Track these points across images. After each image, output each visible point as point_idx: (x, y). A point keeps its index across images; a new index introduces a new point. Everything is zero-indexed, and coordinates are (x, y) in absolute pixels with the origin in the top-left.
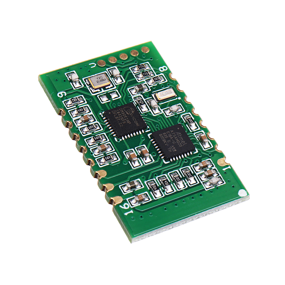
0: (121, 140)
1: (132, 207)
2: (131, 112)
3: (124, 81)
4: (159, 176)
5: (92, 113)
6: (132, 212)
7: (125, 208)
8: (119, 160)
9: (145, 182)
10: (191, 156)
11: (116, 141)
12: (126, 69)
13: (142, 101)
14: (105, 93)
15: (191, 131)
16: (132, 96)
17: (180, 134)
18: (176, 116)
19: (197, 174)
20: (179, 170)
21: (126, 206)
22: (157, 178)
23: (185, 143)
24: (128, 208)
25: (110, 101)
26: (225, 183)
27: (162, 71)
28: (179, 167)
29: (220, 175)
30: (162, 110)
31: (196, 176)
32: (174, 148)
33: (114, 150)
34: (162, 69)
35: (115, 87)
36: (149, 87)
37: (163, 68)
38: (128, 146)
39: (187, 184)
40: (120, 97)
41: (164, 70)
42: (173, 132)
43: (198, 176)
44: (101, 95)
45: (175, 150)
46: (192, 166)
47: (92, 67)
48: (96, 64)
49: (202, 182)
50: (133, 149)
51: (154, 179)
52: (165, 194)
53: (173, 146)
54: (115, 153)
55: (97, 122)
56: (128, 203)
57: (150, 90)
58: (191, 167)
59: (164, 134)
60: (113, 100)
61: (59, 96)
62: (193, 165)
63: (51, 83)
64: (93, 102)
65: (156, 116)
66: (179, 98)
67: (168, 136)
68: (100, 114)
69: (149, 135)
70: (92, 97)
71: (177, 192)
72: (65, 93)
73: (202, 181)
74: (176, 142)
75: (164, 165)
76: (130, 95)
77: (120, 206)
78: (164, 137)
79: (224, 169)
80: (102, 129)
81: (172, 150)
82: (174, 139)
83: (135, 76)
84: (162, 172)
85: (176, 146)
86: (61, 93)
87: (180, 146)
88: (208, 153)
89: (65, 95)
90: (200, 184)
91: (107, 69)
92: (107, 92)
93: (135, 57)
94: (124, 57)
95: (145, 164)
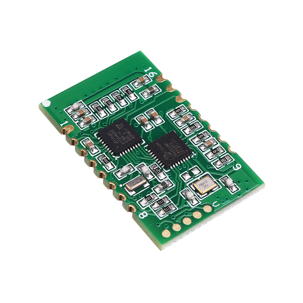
1: (147, 75)
2: (167, 155)
3: (180, 193)
4: (127, 106)
5: (204, 154)
7: (152, 73)
8: (167, 114)
9: (139, 98)
12: (182, 207)
13: (158, 172)
14: (196, 176)
15: (104, 153)
16: (169, 179)
17: (114, 142)
18: (121, 167)
19: (92, 114)
20: (110, 114)
21: (151, 75)
22: (129, 103)
23: (109, 134)
24: (150, 74)
25: (190, 169)
26: (64, 110)
27: (144, 212)
28: (110, 117)
29: (70, 116)
30: (136, 170)
31: (92, 112)
32: (118, 127)
33: (174, 122)
34: (145, 214)
35: (187, 185)
36: (154, 192)
37: (144, 216)
38: (162, 128)
39: (100, 103)
40: (180, 175)
41: (142, 214)
42: (122, 142)
43: (91, 112)
44: (200, 174)
45: (117, 126)
47: (217, 202)
48: (213, 206)
49: (87, 107)
50: (157, 126)
51: (131, 102)
52: (119, 91)
53: (120, 129)
54: (172, 120)
55: (197, 146)
56: (151, 78)
57: (152, 189)
58: (99, 119)
59: (130, 140)
60: (186, 171)
61: (239, 165)
62: (97, 122)
63: (251, 178)
64: (205, 165)
65: (141, 162)
66: (121, 186)
67: (126, 138)
68: (195, 154)
69: (144, 142)
70: (208, 170)
71: (108, 95)
72: (235, 170)
74: (117, 134)
76: (171, 179)
77: (157, 74)
78: (130, 137)
79: (66, 122)
80: (190, 139)
81: (120, 125)
82: (120, 137)
83: (171, 201)
84: (125, 109)
85: (116, 130)
86: (238, 168)
87: (112, 131)
88: (84, 135)
89: (233, 167)
90: (88, 105)
91: (200, 203)
92: (194, 178)
93: (175, 223)
94: (187, 221)
95: (143, 114)
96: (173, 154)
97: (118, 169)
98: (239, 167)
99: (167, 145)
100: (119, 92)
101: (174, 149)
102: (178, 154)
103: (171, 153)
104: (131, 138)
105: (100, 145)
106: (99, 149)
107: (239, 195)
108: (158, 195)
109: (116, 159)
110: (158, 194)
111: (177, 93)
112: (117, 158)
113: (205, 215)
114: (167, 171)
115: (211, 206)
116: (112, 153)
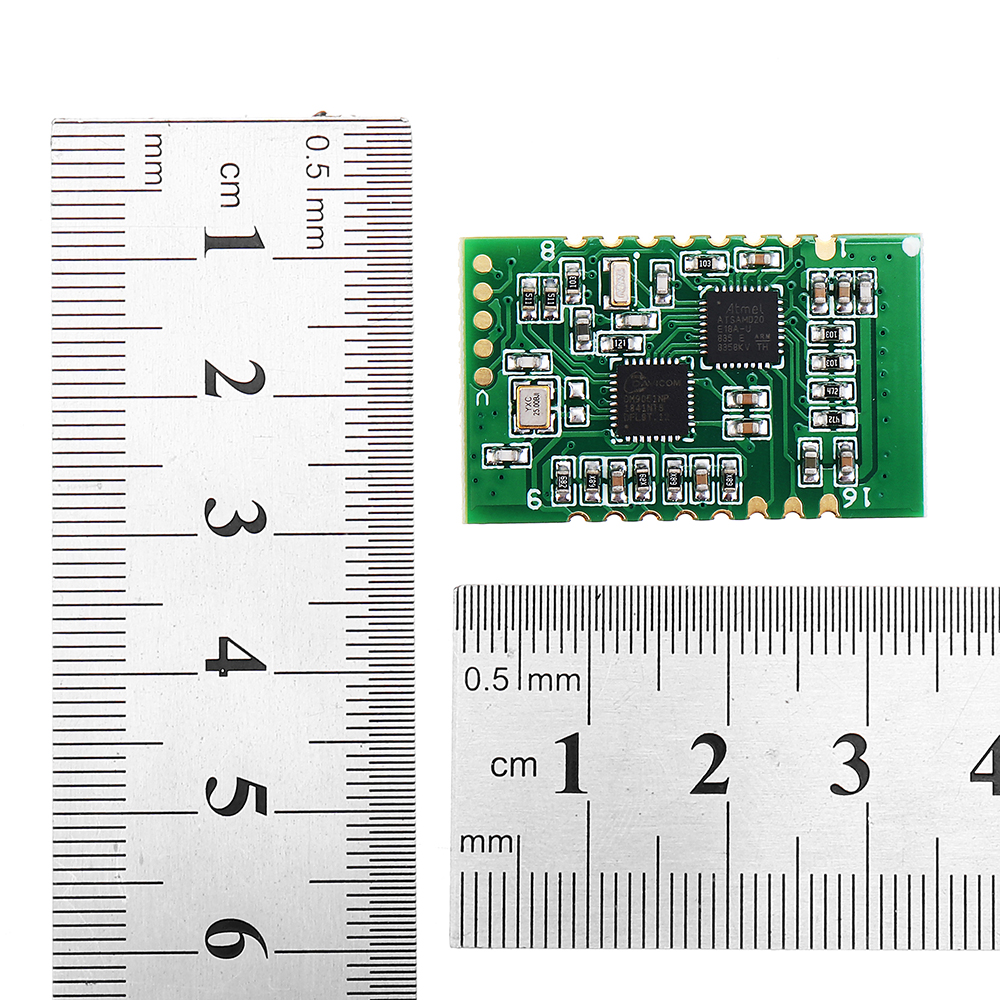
0: (693, 430)
1: (856, 485)
2: (642, 381)
3: (550, 351)
4: (808, 394)
5: (605, 460)
6: (866, 490)
7: (853, 499)
8: (739, 457)
9: (811, 430)
10: (786, 306)
11: (692, 440)
12: (520, 332)
13: (618, 342)
14: (565, 407)
15: (727, 274)
16: (592, 353)
18: (677, 285)
19: (832, 315)
20: (809, 348)
21: (850, 494)
22: (811, 402)
23: (759, 308)
24: (855, 493)
25: (588, 407)
26: (875, 269)
27: (553, 257)
28: (802, 343)
29: (854, 269)
30: (652, 308)
31: (836, 319)
32: (762, 336)
33: (712, 456)
34: (547, 254)
35: (558, 379)
36: (584, 305)
37: (544, 251)
38: (714, 423)
39: (847, 348)
40: (586, 379)
41: (551, 250)
42: (724, 319)
43: (838, 317)
44: (565, 418)
45: (768, 336)
46: (809, 316)
47: (487, 403)
48: (482, 391)
49: (855, 316)
50: (725, 417)
51: (811, 409)
52: (852, 405)
53: (757, 336)
54: (720, 456)
55: (630, 459)
56: (844, 488)
57: (592, 307)
58: (810, 319)
59: (720, 338)
60: (588, 397)
61: (536, 508)
62: (808, 312)
63: (495, 507)
64: (575, 443)
65: (662, 327)
66: (637, 255)
67: (728, 334)
68: (613, 441)
69: (703, 367)
70: (563, 440)
71: (858, 377)
72: (531, 491)
73: (852, 313)
74: (748, 324)
75: (785, 370)
76: (590, 356)
77: (846, 506)
78: (727, 343)
79: (844, 254)
80: (653, 456)
81: (765, 343)
82: (739, 325)
83: (545, 322)
84: (801, 384)
85: (758, 329)
86: (530, 499)
87: (762, 320)
88: (792, 265)
89: (539, 493)
90: (857, 321)
91: (505, 373)
92: (564, 402)
93: (494, 296)
94: (483, 320)
95: (768, 410)
96: (636, 394)
97: (677, 277)
98: (533, 503)
99: (664, 398)
100: (850, 402)
101: (646, 407)
102: (629, 405)
103: (640, 394)
104: (722, 343)
105: (752, 281)
106: (742, 271)
107: (473, 456)
108: (571, 308)
109: (700, 288)
110: (575, 309)
111: (776, 512)
112: (703, 290)
113: (474, 362)
114: (612, 361)
115: (485, 388)
116: (717, 290)
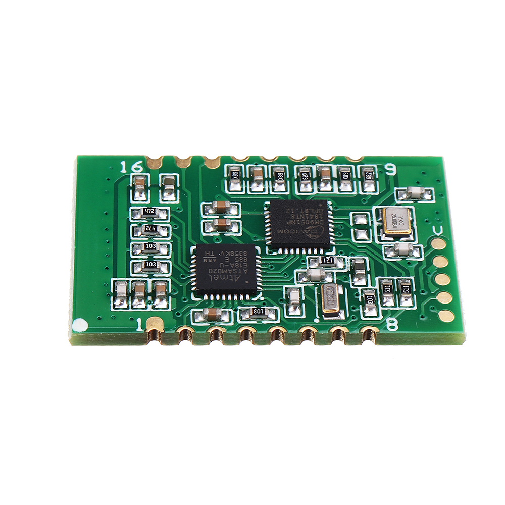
0: (265, 209)
1: (132, 175)
2: (310, 233)
3: (385, 259)
4: (171, 230)
5: (336, 191)
6: (124, 171)
7: (135, 166)
8: (227, 192)
9: (168, 208)
10: (190, 286)
11: (266, 203)
12: (412, 272)
14: (370, 225)
15: (239, 307)
16: (350, 257)
17: (234, 280)
18: (282, 301)
19: (150, 280)
20: (169, 259)
21: (137, 169)
22: (168, 225)
23: (213, 279)
24: (133, 169)
25: (352, 224)
26: (112, 310)
27: (388, 320)
28: (175, 261)
29: (130, 310)
30: (302, 286)
31: (146, 278)
32: (210, 260)
33: (249, 193)
34: (393, 322)
35: (377, 242)
36: (359, 289)
37: (396, 324)
39: (137, 259)
40: (354, 241)
41: (389, 325)
42: (242, 271)
43: (144, 279)
44: (370, 217)
45: (205, 260)
46: (169, 280)
47: (434, 227)
48: (438, 235)
49: (131, 280)
50: (240, 217)
51: (169, 221)
52: (134, 223)
53: (214, 260)
54: (243, 193)
55: (316, 192)
56: (141, 172)
57: (352, 287)
58: (168, 277)
59: (246, 259)
60: (352, 230)
61: (389, 164)
62: (170, 283)
64: (360, 202)
65: (293, 273)
66: (317, 321)
67: (239, 262)
68: (330, 203)
69: (258, 248)
70: (370, 204)
71: (129, 241)
72: (394, 174)
73: (133, 281)
74: (222, 268)
75: (189, 245)
76: (353, 255)
77: (141, 162)
78: (239, 256)
80: (298, 193)
81: (207, 255)
82: (230, 267)
83: (391, 277)
84: (176, 236)
85: (214, 265)
86: (394, 169)
87: (210, 271)
89: (387, 173)
90: (128, 276)
91: (421, 246)
92: (372, 227)
93: (435, 295)
94: (442, 280)
95: (204, 221)
96: (314, 225)
97: (282, 306)
98: (392, 167)
99: (290, 222)
100: (136, 225)
101: (305, 217)
102: (319, 219)
103: (310, 225)
104: (243, 256)
105: (218, 304)
106: (226, 310)
107: (442, 194)
108: (370, 286)
109: (262, 299)
110: (367, 285)
111: (198, 161)
112: (260, 297)
113: (448, 252)
114: (334, 252)
115: (437, 237)
116: (248, 297)
